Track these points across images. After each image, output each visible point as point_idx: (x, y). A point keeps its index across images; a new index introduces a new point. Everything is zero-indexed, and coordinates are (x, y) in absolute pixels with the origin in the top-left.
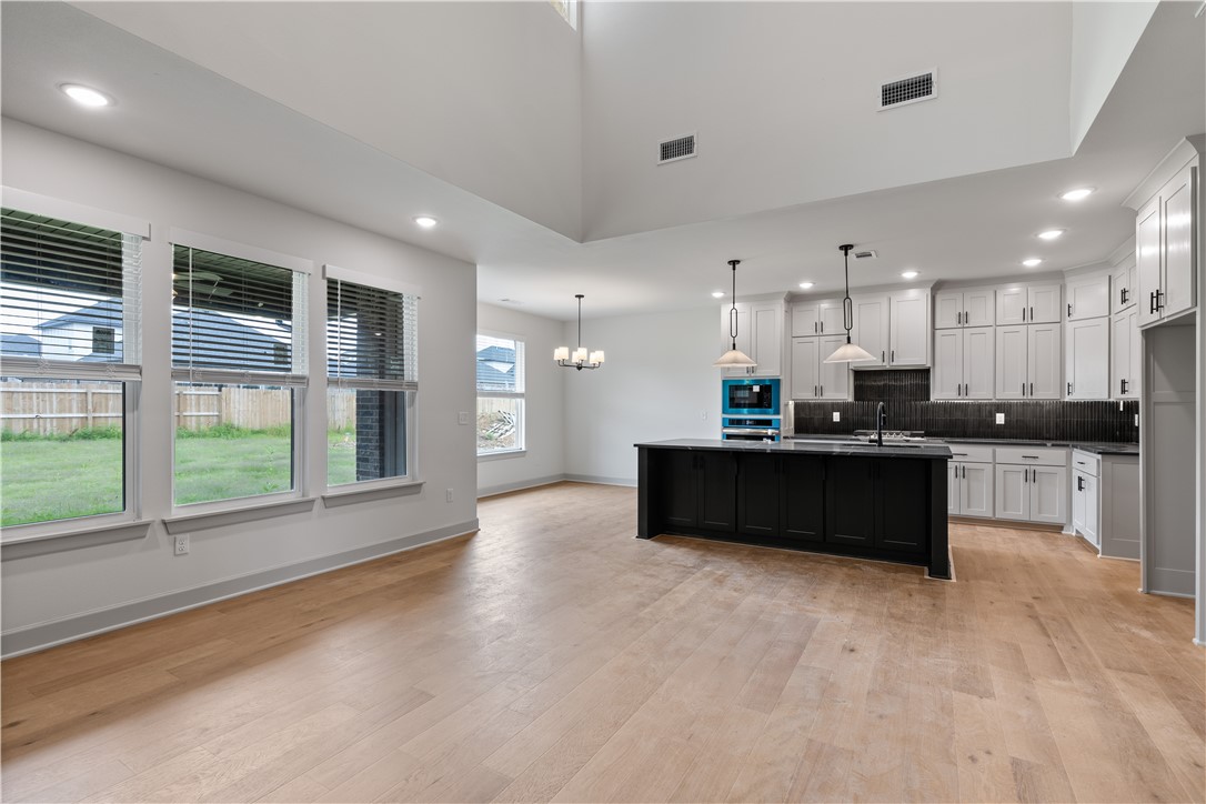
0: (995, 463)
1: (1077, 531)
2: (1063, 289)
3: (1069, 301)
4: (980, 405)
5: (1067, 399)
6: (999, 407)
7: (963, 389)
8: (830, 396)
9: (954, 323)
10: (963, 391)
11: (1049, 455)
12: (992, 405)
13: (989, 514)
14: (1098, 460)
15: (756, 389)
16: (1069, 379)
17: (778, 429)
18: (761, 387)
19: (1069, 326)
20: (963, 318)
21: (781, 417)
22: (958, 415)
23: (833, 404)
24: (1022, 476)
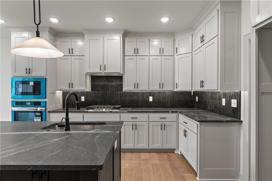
0: (149, 122)
1: (181, 152)
2: (174, 41)
3: (177, 46)
4: (143, 93)
5: (176, 90)
6: (151, 94)
7: (136, 85)
8: (77, 88)
9: (132, 53)
10: (136, 86)
11: (170, 116)
12: (148, 93)
13: (146, 147)
14: (197, 125)
15: (32, 83)
16: (176, 81)
17: (45, 107)
18: (34, 82)
19: (176, 58)
20: (136, 51)
21: (47, 100)
22: (135, 97)
23: (81, 92)
24: (160, 127)
